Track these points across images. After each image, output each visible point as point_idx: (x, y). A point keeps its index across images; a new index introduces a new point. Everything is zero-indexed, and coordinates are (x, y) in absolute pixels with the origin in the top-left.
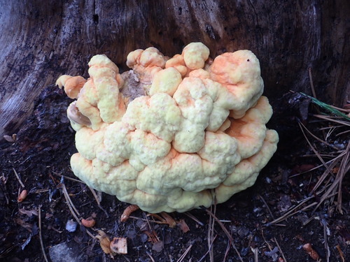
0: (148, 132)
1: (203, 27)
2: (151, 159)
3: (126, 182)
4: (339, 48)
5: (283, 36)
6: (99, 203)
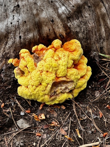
0: (47, 72)
1: (58, 35)
2: (50, 81)
3: (42, 92)
4: (104, 35)
5: (85, 33)
6: (30, 105)
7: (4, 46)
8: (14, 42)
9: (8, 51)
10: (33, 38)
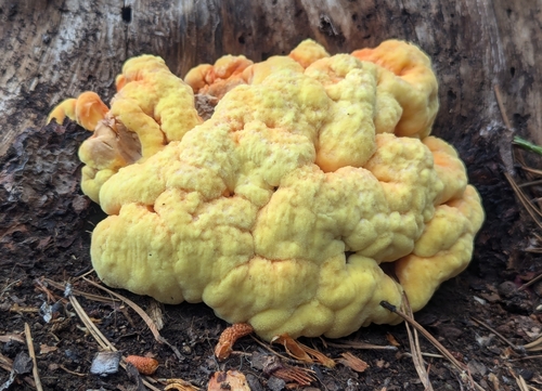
0: (271, 125)
1: (315, 22)
5: (447, 26)
7: (37, 51)
8: (94, 35)
9: (55, 79)
10: (190, 24)
